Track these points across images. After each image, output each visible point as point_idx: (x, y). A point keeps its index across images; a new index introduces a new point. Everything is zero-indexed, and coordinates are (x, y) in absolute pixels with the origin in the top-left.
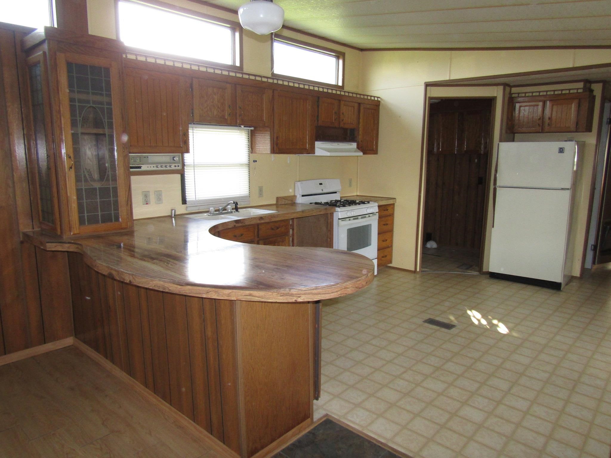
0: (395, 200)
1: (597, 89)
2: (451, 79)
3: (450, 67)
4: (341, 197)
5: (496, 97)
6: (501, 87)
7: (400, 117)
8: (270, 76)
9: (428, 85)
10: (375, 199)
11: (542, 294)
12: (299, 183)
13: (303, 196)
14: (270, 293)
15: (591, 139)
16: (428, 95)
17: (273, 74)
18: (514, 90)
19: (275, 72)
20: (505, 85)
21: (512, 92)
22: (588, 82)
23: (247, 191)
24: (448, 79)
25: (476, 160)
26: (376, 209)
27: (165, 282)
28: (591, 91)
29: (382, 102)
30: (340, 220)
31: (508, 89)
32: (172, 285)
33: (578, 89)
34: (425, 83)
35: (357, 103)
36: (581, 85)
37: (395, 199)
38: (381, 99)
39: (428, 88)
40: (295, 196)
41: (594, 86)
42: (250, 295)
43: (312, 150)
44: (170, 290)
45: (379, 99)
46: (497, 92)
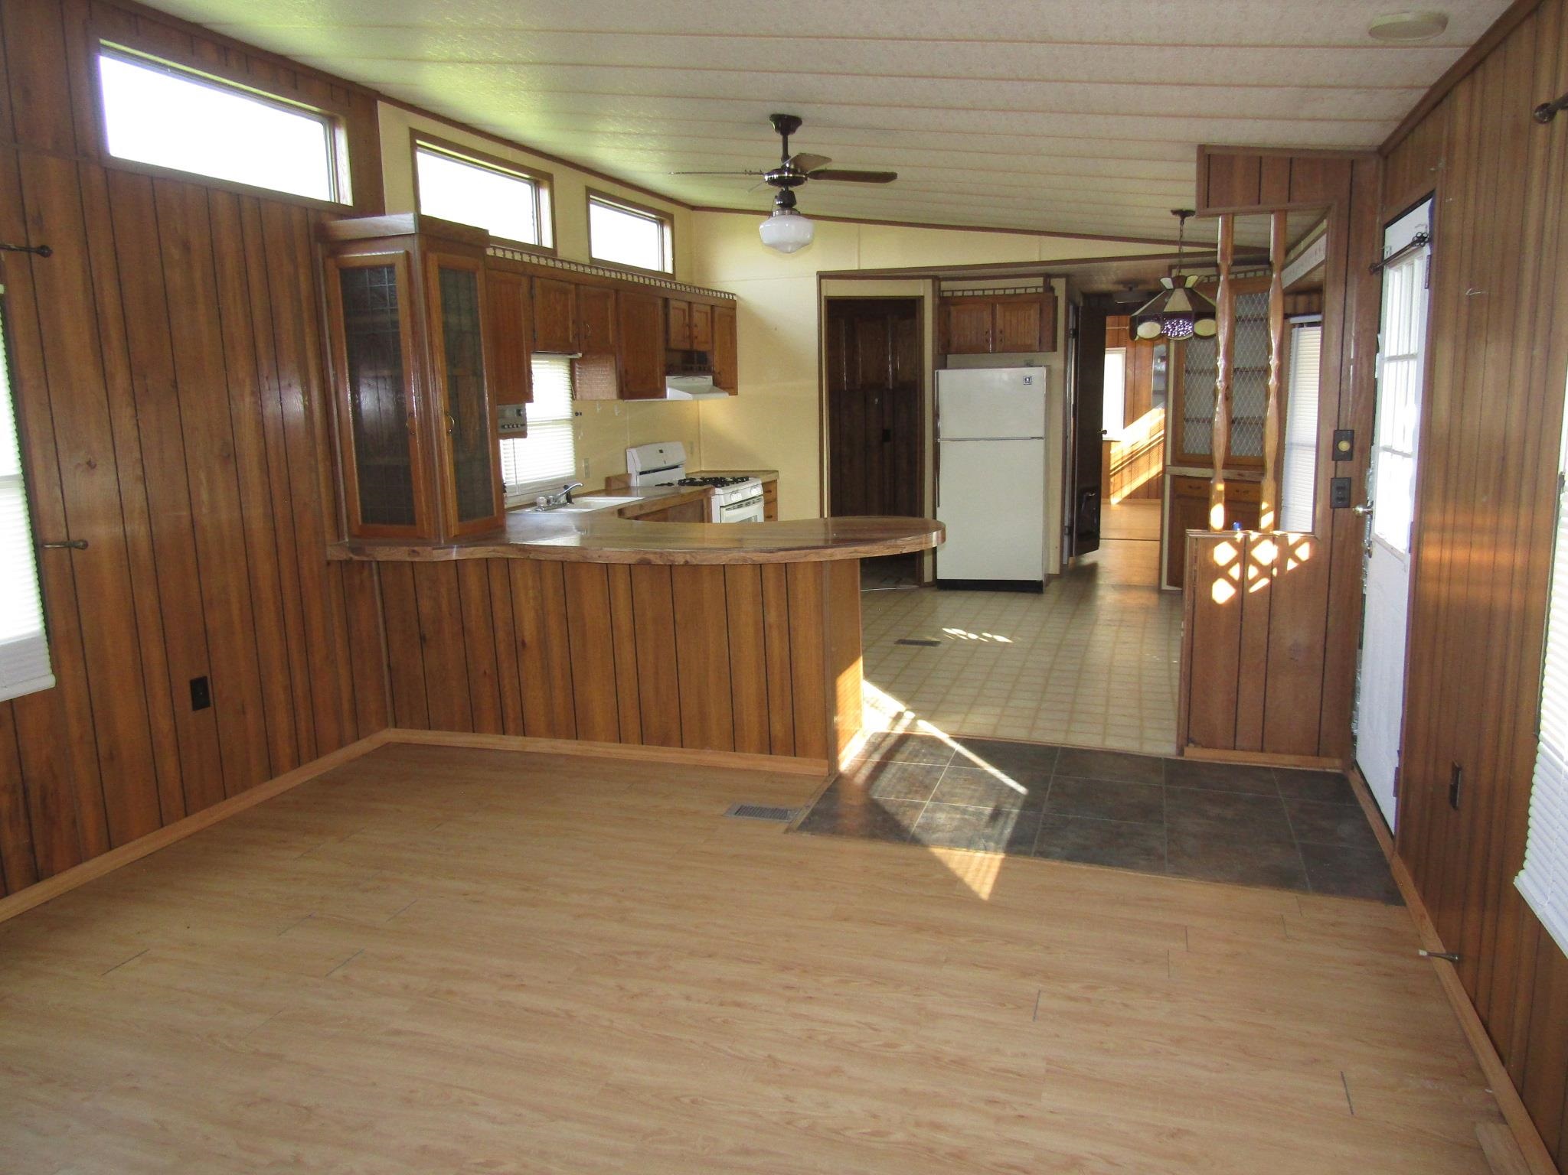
0: (776, 474)
1: (1060, 286)
2: (861, 269)
3: (859, 251)
4: (687, 474)
5: (923, 297)
6: (929, 282)
7: (776, 329)
8: (587, 262)
9: (822, 276)
10: (756, 474)
11: (1020, 604)
12: (634, 451)
13: (642, 473)
14: (876, 547)
15: (1057, 360)
16: (824, 294)
17: (593, 260)
18: (945, 285)
19: (595, 255)
20: (936, 279)
21: (942, 289)
22: (1048, 276)
23: (572, 467)
24: (856, 268)
25: (877, 400)
26: (758, 491)
27: (746, 552)
28: (1052, 289)
29: (739, 304)
30: (724, 509)
31: (937, 283)
32: (755, 554)
33: (1037, 287)
34: (818, 273)
35: (709, 305)
36: (1039, 281)
37: (777, 471)
38: (737, 296)
39: (823, 281)
40: (628, 475)
41: (1055, 282)
42: (856, 551)
43: (659, 392)
44: (754, 561)
45: (735, 298)
46: (922, 289)
